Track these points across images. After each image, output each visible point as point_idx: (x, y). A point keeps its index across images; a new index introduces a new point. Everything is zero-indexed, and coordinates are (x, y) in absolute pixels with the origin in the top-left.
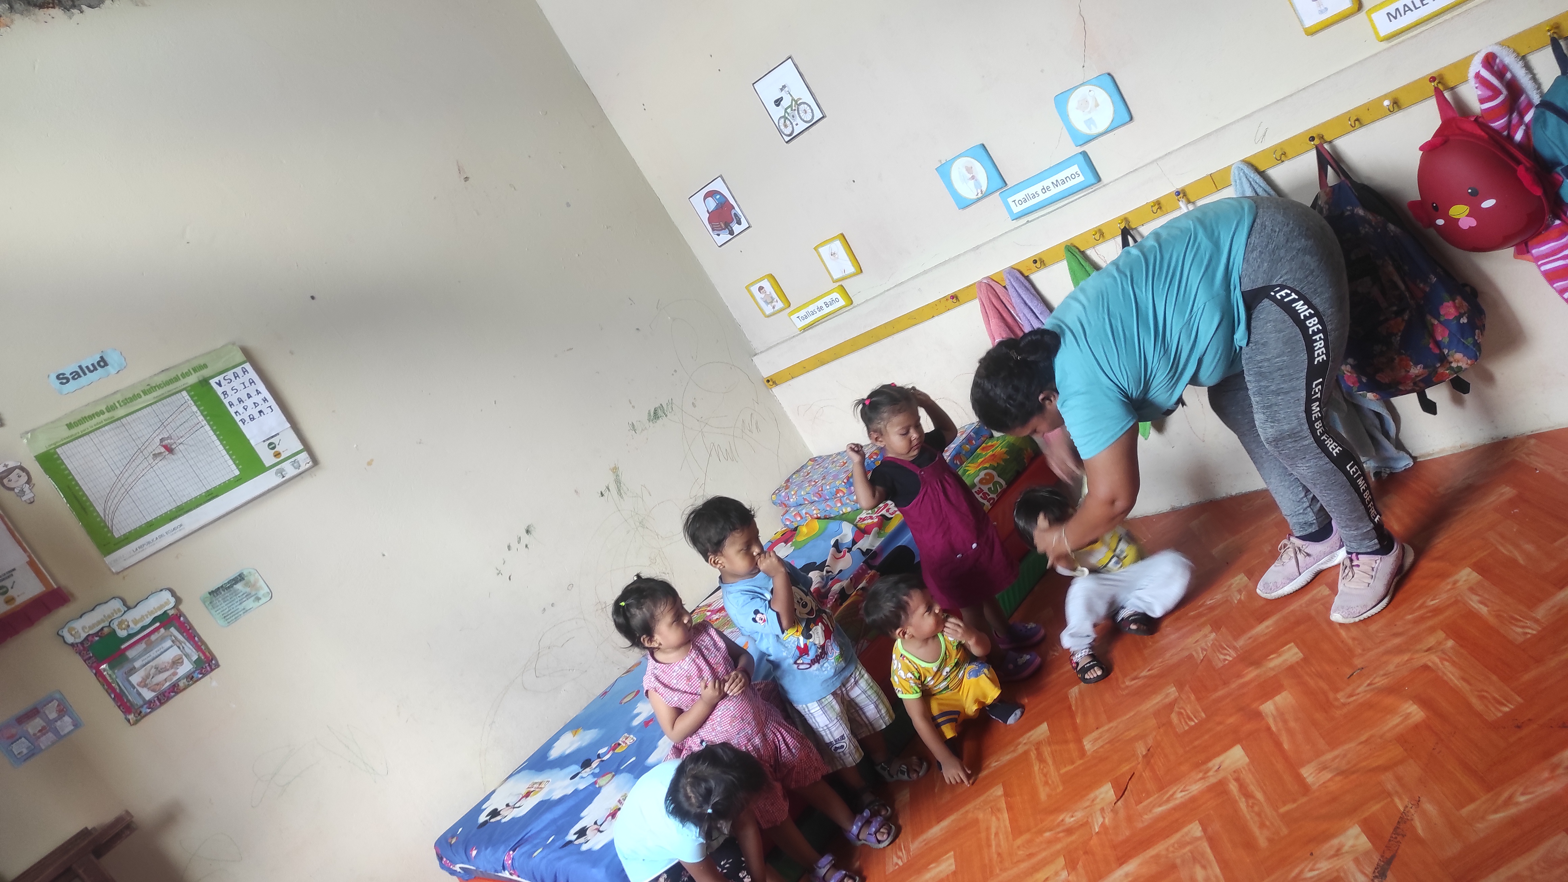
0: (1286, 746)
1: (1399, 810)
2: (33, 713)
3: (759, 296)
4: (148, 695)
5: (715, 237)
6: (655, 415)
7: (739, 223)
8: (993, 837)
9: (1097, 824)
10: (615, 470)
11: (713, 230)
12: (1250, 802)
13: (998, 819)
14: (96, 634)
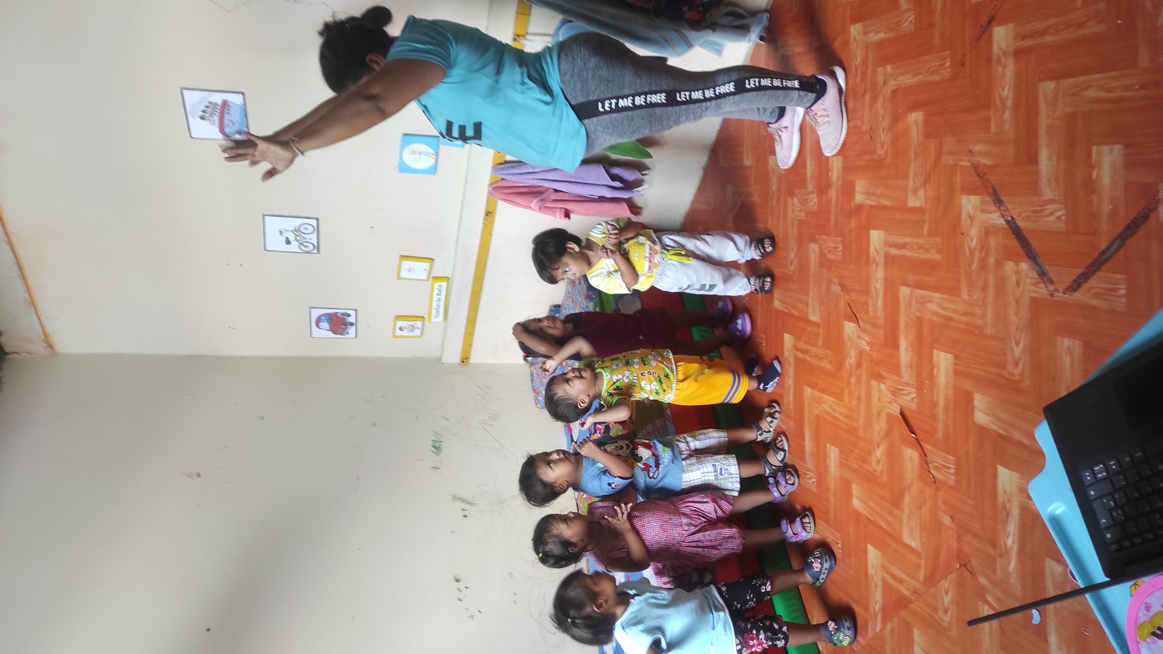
0: (889, 204)
1: (968, 166)
3: (404, 333)
5: (348, 336)
6: (437, 448)
7: (349, 315)
8: (833, 413)
9: (865, 346)
10: (455, 498)
11: (342, 334)
12: (909, 247)
13: (824, 403)
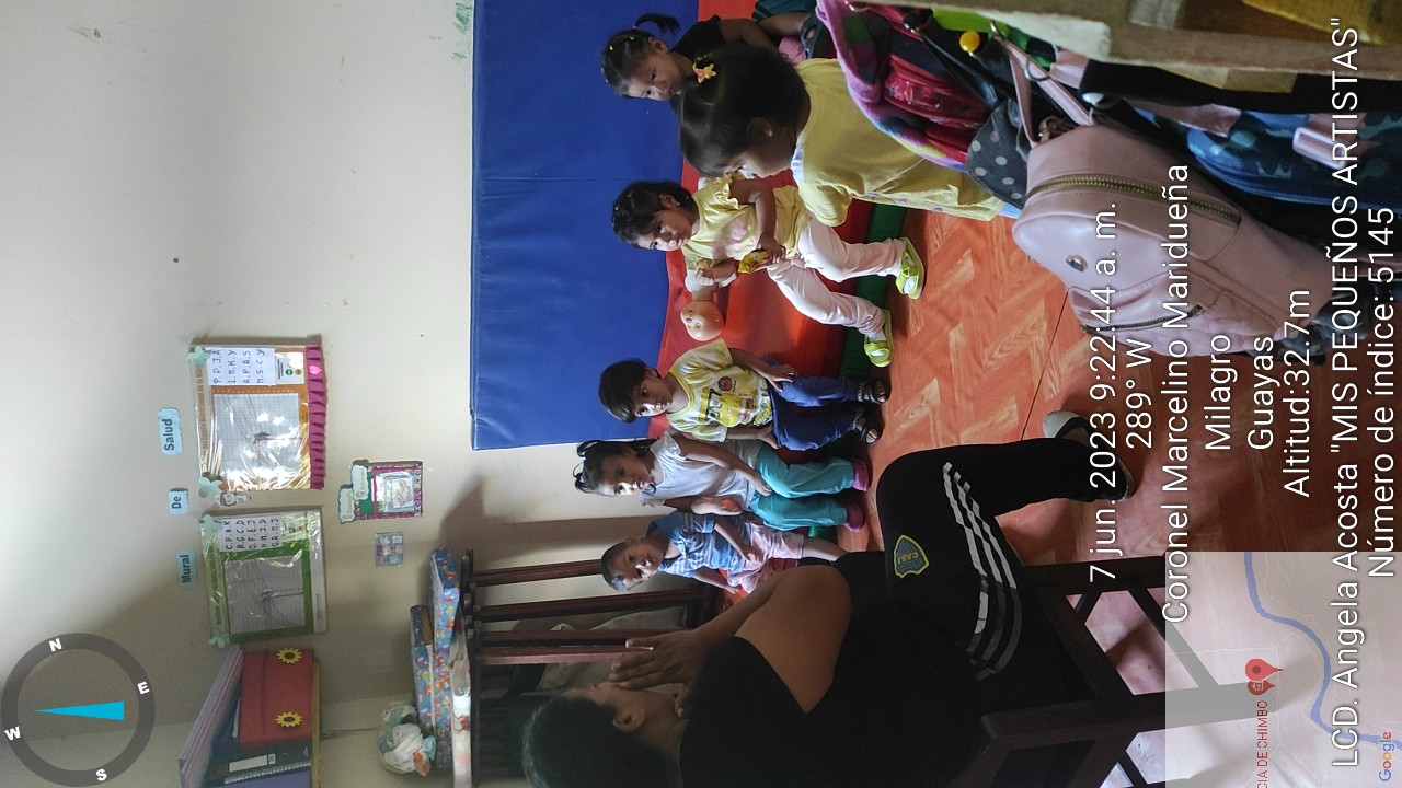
2: (380, 548)
4: (412, 503)
14: (356, 509)
